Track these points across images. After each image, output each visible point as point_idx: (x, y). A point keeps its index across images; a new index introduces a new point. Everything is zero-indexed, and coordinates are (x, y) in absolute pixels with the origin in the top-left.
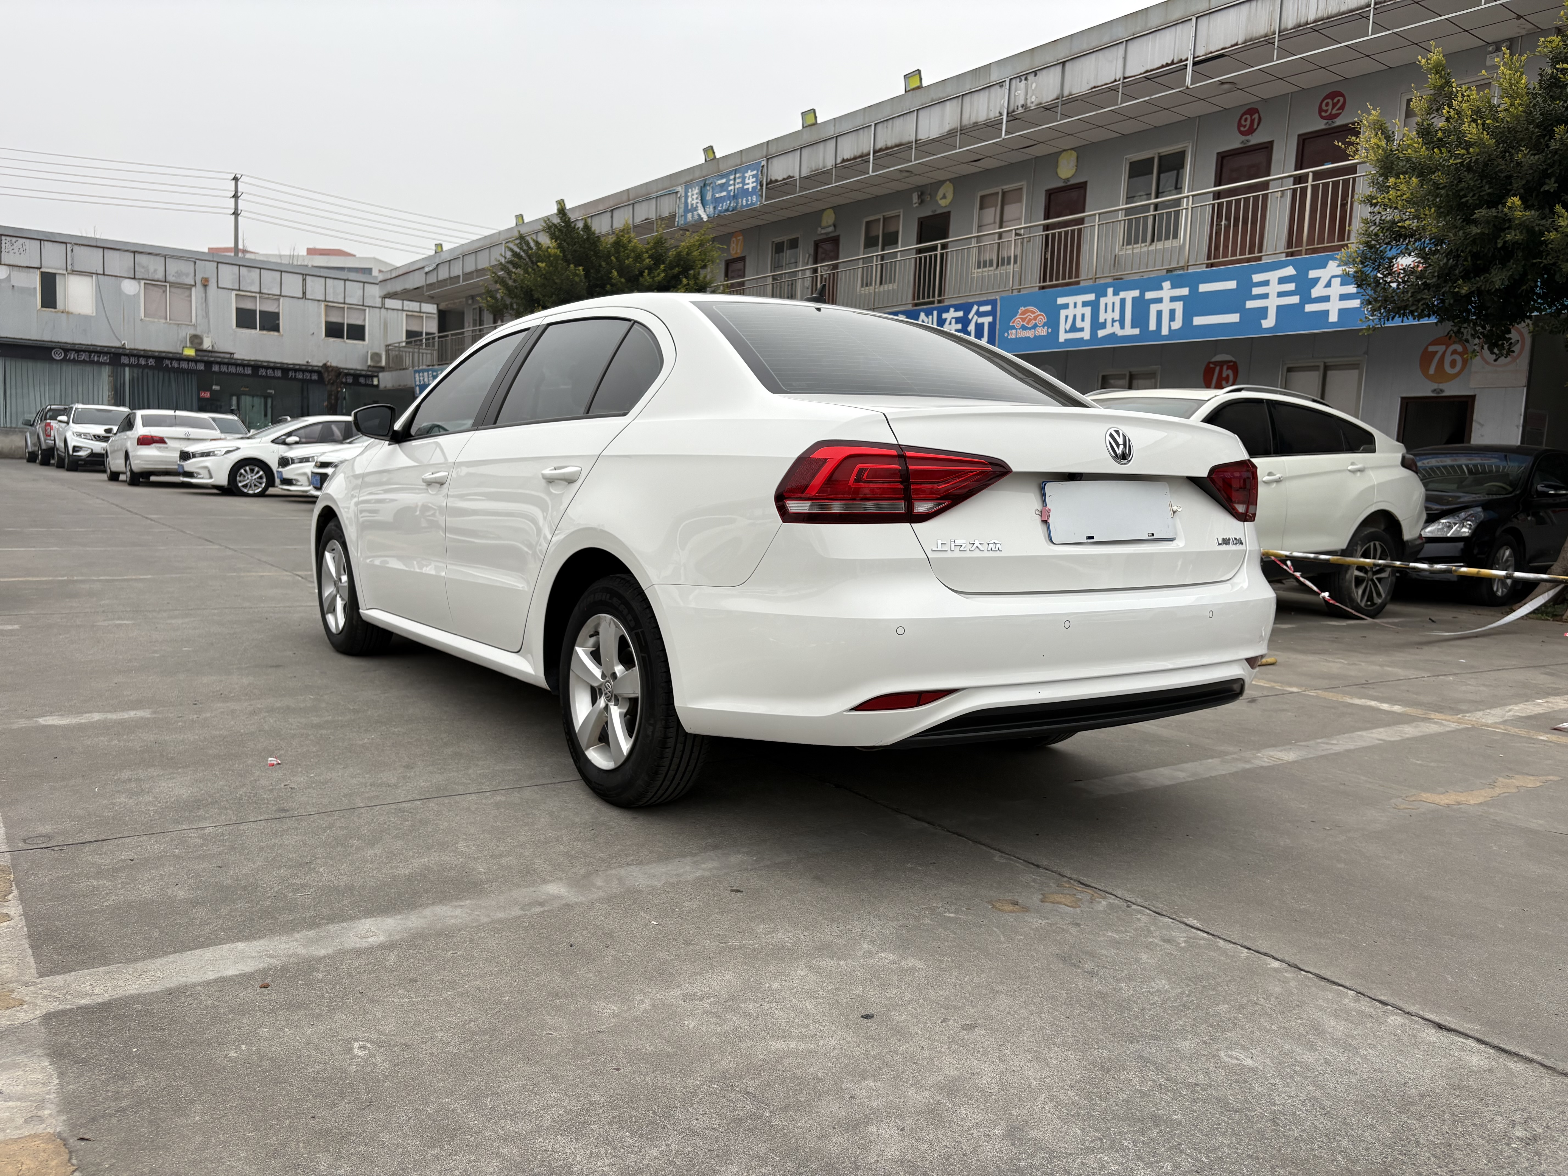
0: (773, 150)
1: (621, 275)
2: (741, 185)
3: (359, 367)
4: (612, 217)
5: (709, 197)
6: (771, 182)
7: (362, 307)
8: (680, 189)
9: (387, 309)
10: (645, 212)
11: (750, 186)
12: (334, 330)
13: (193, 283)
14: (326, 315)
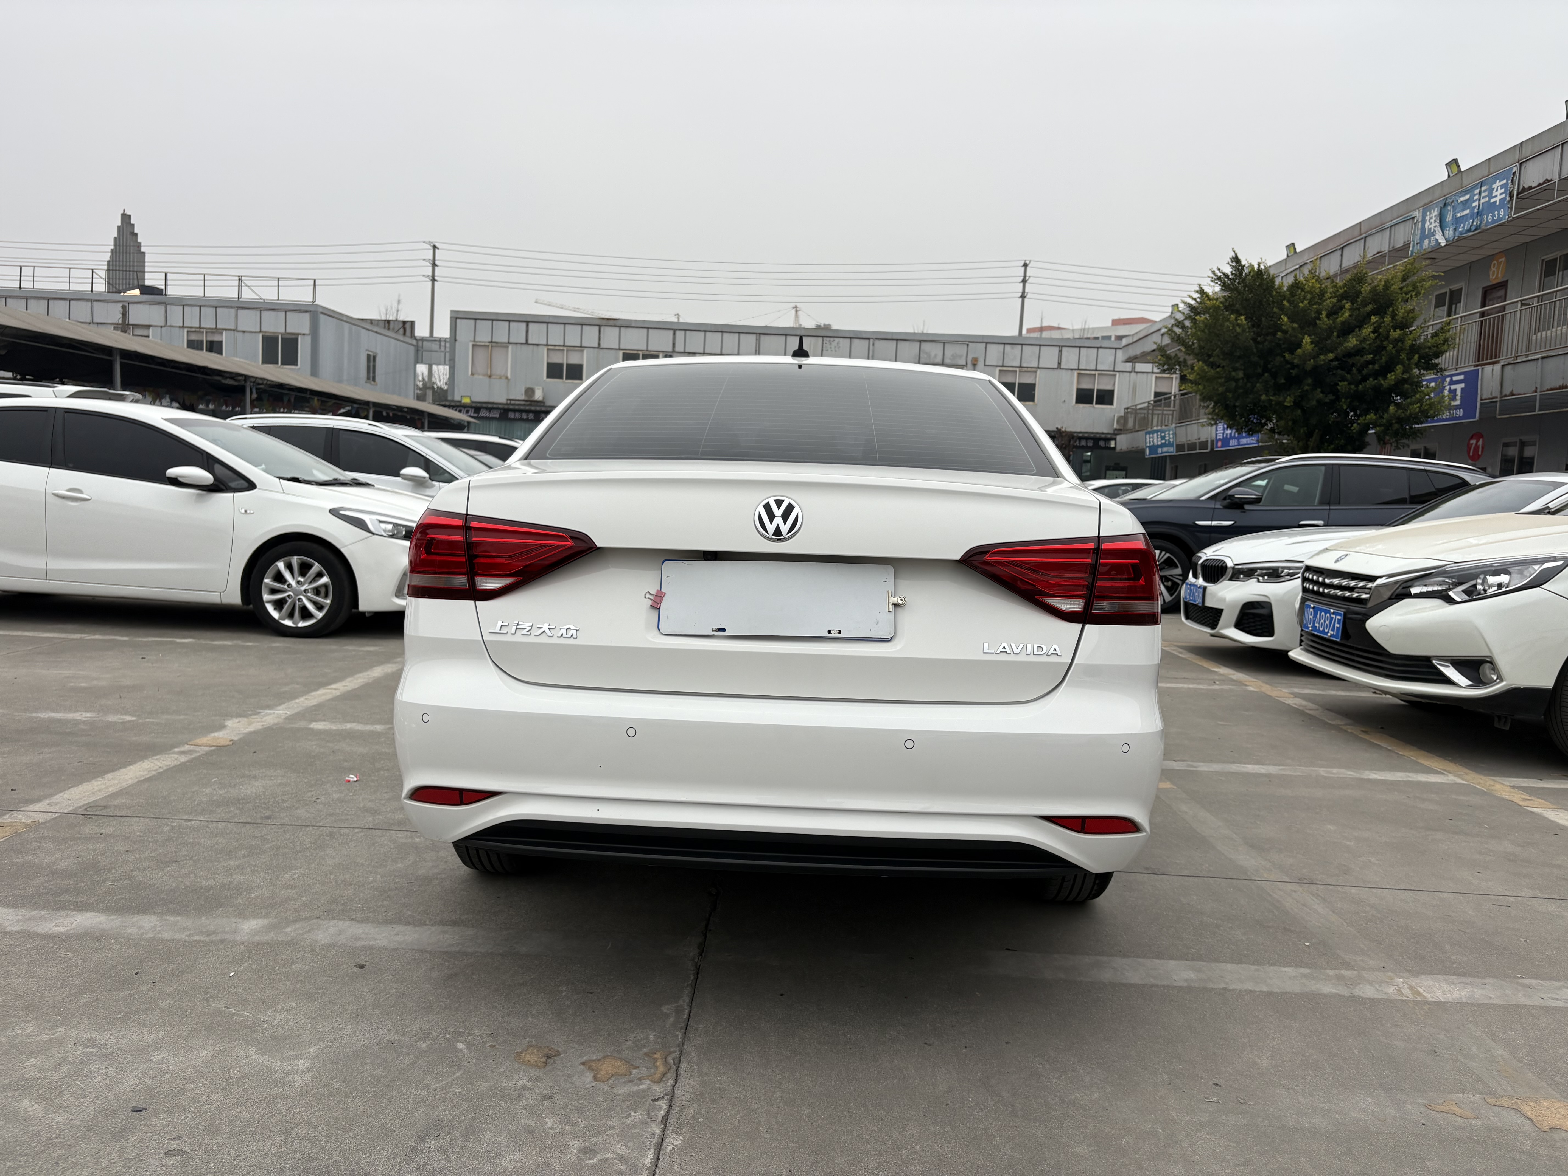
0: (1527, 152)
1: (1292, 320)
2: (1487, 199)
3: (1105, 431)
4: (1342, 255)
5: (1449, 218)
6: (1524, 190)
7: (1113, 373)
8: (1417, 214)
9: (1137, 372)
10: (1378, 244)
11: (1497, 199)
12: (1084, 397)
13: (965, 364)
14: (1078, 382)
